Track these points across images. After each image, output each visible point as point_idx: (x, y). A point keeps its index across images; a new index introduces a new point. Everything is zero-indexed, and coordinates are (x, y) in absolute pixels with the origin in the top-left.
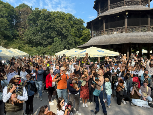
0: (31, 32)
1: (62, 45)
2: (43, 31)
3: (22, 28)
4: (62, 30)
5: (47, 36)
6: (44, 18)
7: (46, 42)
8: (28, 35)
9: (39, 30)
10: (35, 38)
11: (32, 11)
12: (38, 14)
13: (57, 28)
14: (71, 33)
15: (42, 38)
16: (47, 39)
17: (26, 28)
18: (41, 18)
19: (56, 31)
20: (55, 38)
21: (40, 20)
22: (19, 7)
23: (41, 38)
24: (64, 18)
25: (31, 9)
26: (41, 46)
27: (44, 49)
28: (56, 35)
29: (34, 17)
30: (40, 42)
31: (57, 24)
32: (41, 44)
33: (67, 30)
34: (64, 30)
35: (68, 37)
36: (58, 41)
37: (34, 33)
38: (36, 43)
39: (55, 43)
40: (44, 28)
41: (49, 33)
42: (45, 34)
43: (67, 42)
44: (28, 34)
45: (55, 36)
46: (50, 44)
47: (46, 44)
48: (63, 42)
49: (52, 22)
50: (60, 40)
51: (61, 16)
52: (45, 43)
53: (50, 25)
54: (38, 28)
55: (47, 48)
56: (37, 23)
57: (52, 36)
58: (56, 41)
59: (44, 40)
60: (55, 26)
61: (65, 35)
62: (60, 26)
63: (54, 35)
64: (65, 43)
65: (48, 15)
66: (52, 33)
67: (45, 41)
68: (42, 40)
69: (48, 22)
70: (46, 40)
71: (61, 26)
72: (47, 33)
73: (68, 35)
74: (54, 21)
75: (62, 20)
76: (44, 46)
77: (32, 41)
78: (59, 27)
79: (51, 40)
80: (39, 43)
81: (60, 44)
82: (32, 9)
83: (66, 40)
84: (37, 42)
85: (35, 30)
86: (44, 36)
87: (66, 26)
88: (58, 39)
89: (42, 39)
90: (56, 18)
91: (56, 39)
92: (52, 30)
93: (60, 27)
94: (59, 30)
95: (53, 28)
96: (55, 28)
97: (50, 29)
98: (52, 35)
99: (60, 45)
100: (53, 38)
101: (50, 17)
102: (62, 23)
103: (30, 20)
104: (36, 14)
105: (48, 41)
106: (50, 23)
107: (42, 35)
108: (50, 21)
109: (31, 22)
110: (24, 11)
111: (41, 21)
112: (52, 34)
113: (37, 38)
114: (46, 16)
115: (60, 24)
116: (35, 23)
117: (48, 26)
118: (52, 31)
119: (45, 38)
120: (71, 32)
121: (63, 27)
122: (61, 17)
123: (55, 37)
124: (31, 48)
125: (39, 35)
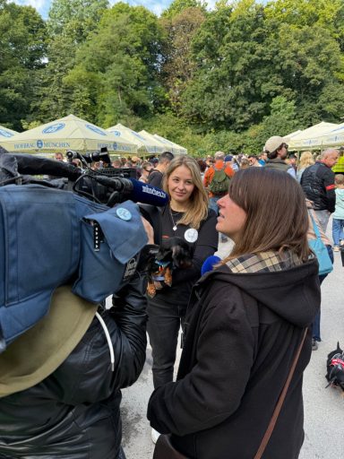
0: (201, 87)
1: (296, 122)
2: (235, 80)
3: (179, 77)
4: (304, 64)
5: (247, 94)
6: (241, 33)
7: (246, 116)
8: (193, 96)
9: (224, 78)
10: (211, 104)
11: (206, 15)
12: (223, 21)
13: (283, 59)
14: (336, 74)
15: (233, 103)
16: (250, 103)
17: (189, 76)
18: (232, 35)
19: (281, 72)
20: (275, 96)
21: (228, 40)
22: (170, 10)
23: (230, 103)
24: (317, 19)
25: (203, 10)
26: (228, 130)
27: (238, 136)
28: (279, 88)
29: (209, 36)
30: (225, 118)
31: (288, 45)
32: (228, 123)
33: (321, 64)
34: (312, 65)
35: (324, 90)
36: (284, 107)
37: (209, 90)
38: (214, 120)
39: (273, 115)
40: (239, 67)
41: (254, 82)
42: (241, 88)
43: (321, 108)
44: (192, 93)
45: (275, 91)
46: (257, 119)
47: (243, 123)
48: (303, 110)
49: (267, 40)
50: (293, 102)
51: (304, 14)
52: (241, 118)
53: (261, 55)
54: (223, 72)
55: (246, 133)
56: (218, 55)
57: (266, 91)
58: (279, 110)
59: (238, 107)
60: (277, 53)
61: (312, 82)
62: (295, 52)
63: (273, 88)
64: (309, 113)
65: (256, 20)
66: (267, 81)
67: (241, 113)
68: (233, 109)
69: (255, 43)
70: (244, 109)
71: (302, 52)
72: (249, 84)
73: (323, 83)
74: (276, 37)
75: (306, 27)
76: (239, 128)
77: (203, 115)
78: (292, 55)
79: (260, 105)
80: (222, 119)
81: (289, 119)
82: (207, 8)
83: (315, 101)
84: (218, 116)
85: (212, 79)
86: (238, 94)
87: (319, 47)
88: (284, 99)
89: (233, 107)
90: (285, 25)
91: (278, 101)
92: (265, 70)
93: (296, 57)
94: (289, 66)
95: (270, 62)
96: (278, 63)
97: (260, 67)
98: (266, 88)
99: (291, 122)
100: (268, 98)
101: (262, 26)
102: (305, 38)
103: (198, 48)
104: (216, 23)
105: (250, 113)
106: (259, 48)
107: (231, 92)
108: (260, 39)
109: (202, 53)
110: (182, 22)
111: (232, 44)
112: (263, 86)
113: (217, 104)
114: (248, 23)
115: (295, 45)
116: (212, 57)
117: (254, 57)
118: (267, 75)
119: (242, 102)
120: (338, 70)
121: (309, 53)
122: (304, 17)
123: (277, 94)
124: (199, 137)
125: (224, 95)
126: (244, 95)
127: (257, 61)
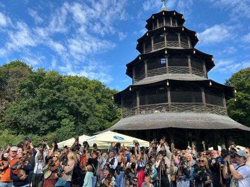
0: (20, 107)
1: (74, 133)
2: (43, 107)
3: (7, 99)
4: (80, 105)
5: (48, 115)
6: (49, 85)
7: (46, 127)
8: (14, 111)
9: (36, 105)
10: (26, 118)
11: (31, 73)
12: (40, 77)
13: (70, 101)
14: (95, 112)
15: (40, 119)
16: (49, 120)
17: (14, 100)
18: (44, 85)
19: (68, 107)
20: (63, 119)
21: (41, 87)
22: (9, 65)
23: (37, 118)
24: (87, 88)
25: (30, 70)
26: (34, 133)
27: (40, 138)
28: (66, 115)
29: (31, 83)
30: (33, 126)
31: (72, 95)
32: (35, 130)
33: (88, 107)
34: (83, 107)
35: (89, 119)
36: (68, 124)
37: (25, 109)
38: (25, 127)
39: (62, 128)
40: (45, 100)
41: (54, 109)
42: (45, 111)
43: (87, 127)
44: (13, 109)
46: (53, 129)
47: (44, 131)
48: (78, 127)
49: (62, 91)
50: (73, 123)
51: (81, 84)
52: (43, 128)
53: (59, 97)
54: (36, 101)
55: (45, 137)
56: (34, 93)
57: (60, 115)
58: (65, 126)
59: (42, 121)
60: (67, 98)
61: (83, 114)
62: (76, 99)
63: (63, 114)
64: (82, 129)
65: (58, 81)
66: (60, 110)
67: (44, 125)
68: (39, 122)
69: (56, 91)
70: (46, 123)
71: (79, 100)
72: (50, 110)
73: (88, 116)
74: (67, 91)
75: (81, 90)
76: (41, 133)
77: (19, 123)
78: (74, 100)
79: (55, 122)
80: (31, 127)
81: (71, 131)
82: (33, 70)
83: (85, 123)
84: (29, 125)
85: (28, 104)
86: (43, 114)
87: (87, 100)
88: (68, 120)
89: (39, 121)
90: (72, 87)
91: (65, 121)
92: (60, 105)
93: (76, 102)
94: (72, 105)
95: (63, 101)
96: (67, 103)
97: (58, 103)
98: (59, 113)
99: (72, 133)
100: (60, 119)
101: (60, 85)
102: (81, 94)
103: (23, 87)
104: (36, 77)
105: (49, 125)
106: (58, 94)
107: (40, 113)
108: (59, 90)
109: (24, 90)
110: (16, 72)
111: (43, 89)
112: (59, 112)
113: (28, 119)
114: (53, 82)
115: (76, 96)
116: (31, 93)
117: (55, 97)
118: (61, 107)
119: (45, 119)
121: (83, 101)
122: (81, 86)
123: (65, 117)
124: (13, 136)
125: (34, 113)
126: (47, 115)
127: (56, 100)
